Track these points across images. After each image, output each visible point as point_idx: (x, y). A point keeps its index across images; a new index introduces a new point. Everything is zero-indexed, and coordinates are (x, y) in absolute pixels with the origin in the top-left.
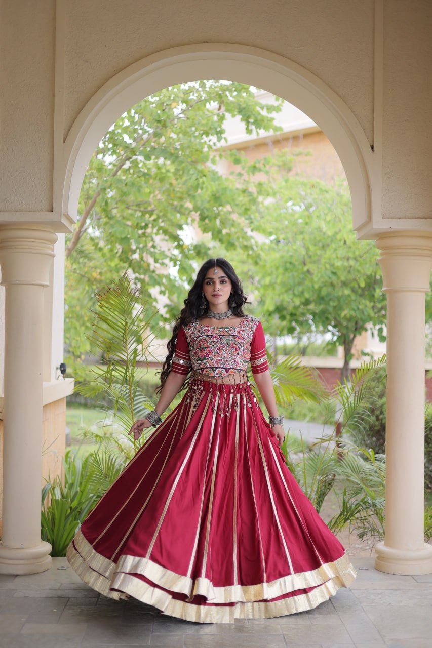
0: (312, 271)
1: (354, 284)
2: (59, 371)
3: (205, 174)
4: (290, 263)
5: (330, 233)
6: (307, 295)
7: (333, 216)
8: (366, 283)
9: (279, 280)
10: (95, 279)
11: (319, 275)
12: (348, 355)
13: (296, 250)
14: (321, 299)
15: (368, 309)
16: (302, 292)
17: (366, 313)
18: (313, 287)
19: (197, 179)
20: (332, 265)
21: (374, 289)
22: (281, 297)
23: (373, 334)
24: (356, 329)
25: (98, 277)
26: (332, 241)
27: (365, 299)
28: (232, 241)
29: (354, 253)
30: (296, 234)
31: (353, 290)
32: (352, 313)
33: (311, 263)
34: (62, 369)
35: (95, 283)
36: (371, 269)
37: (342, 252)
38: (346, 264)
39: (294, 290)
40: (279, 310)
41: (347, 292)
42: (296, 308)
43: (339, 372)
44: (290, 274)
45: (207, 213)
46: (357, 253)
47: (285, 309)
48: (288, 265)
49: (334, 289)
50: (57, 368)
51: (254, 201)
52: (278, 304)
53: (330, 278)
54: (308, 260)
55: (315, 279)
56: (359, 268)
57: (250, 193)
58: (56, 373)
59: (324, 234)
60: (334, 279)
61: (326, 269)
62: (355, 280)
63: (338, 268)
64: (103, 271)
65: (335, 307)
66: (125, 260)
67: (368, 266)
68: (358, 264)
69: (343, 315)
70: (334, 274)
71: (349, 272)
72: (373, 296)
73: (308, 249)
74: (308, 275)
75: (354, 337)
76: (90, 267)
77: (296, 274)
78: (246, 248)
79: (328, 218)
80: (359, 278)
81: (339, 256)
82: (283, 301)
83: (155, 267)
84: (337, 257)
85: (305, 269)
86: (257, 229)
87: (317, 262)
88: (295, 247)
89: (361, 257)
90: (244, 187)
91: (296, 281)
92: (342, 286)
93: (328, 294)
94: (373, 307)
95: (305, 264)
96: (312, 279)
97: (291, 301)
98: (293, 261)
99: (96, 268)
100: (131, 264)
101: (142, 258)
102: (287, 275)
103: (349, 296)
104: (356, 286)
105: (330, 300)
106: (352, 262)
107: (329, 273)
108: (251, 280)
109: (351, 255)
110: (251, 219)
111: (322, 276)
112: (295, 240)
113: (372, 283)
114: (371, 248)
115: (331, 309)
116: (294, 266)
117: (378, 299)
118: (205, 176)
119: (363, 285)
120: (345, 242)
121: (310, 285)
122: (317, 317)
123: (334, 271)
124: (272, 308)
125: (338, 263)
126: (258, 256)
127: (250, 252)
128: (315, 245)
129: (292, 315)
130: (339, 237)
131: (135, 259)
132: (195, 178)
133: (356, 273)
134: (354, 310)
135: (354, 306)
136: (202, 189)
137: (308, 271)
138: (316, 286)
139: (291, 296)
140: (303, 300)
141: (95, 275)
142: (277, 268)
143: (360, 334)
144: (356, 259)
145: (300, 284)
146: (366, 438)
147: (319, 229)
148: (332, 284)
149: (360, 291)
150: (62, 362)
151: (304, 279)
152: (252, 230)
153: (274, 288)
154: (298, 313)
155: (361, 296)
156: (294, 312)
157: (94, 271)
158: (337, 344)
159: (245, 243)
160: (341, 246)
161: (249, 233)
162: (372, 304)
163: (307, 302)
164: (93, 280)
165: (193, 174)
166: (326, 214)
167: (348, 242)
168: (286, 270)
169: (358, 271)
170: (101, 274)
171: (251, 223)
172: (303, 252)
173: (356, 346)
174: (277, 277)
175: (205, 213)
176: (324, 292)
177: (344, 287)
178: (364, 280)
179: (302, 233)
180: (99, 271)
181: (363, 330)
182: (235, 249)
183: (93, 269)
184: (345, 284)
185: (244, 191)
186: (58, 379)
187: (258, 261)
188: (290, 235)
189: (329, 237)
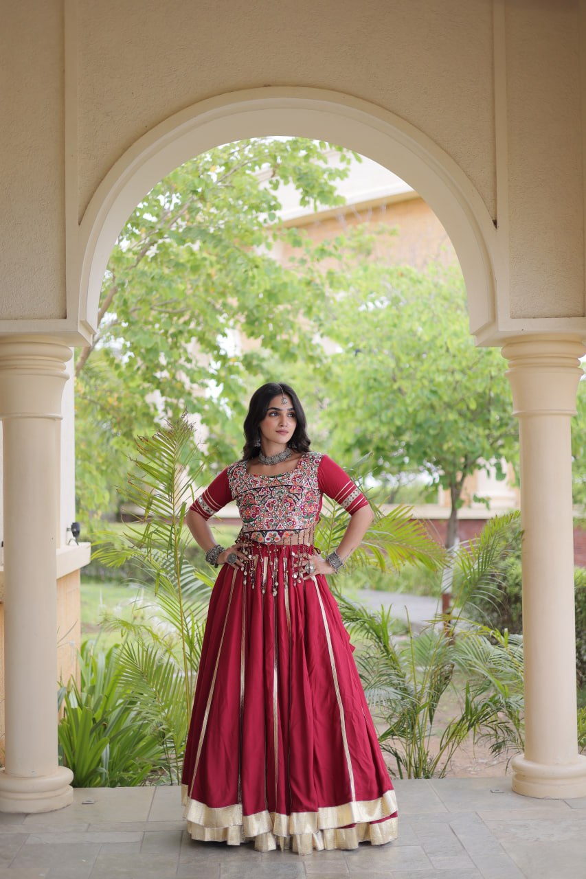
0: (405, 390)
1: (463, 406)
2: (70, 533)
3: (258, 264)
4: (375, 380)
5: (426, 338)
6: (398, 422)
7: (431, 315)
8: (479, 405)
9: (360, 403)
10: (113, 407)
11: (413, 395)
12: (456, 502)
13: (382, 362)
14: (418, 427)
15: (481, 439)
16: (392, 419)
17: (478, 445)
18: (407, 410)
19: (246, 271)
20: (431, 381)
21: (489, 411)
22: (363, 426)
23: (488, 472)
24: (465, 467)
25: (116, 404)
26: (430, 348)
27: (477, 426)
28: (292, 351)
29: (460, 363)
30: (381, 340)
31: (461, 414)
32: (460, 445)
33: (402, 378)
34: (75, 530)
35: (111, 412)
36: (484, 385)
37: (444, 363)
38: (450, 379)
39: (380, 416)
40: (361, 443)
41: (452, 416)
42: (383, 439)
43: (444, 524)
44: (376, 394)
45: (257, 314)
46: (464, 363)
47: (370, 442)
48: (372, 382)
49: (434, 413)
50: (68, 530)
51: (321, 296)
52: (359, 435)
53: (429, 399)
54: (398, 374)
55: (408, 401)
56: (468, 384)
57: (317, 285)
58: (67, 536)
59: (420, 339)
60: (434, 400)
61: (423, 386)
62: (463, 400)
63: (439, 384)
64: (123, 395)
65: (435, 437)
66: (151, 379)
67: (479, 380)
68: (466, 378)
69: (445, 447)
70: (434, 392)
71: (455, 389)
72: (488, 421)
73: (398, 360)
74: (399, 395)
75: (464, 476)
76: (104, 390)
77: (383, 394)
78: (311, 359)
79: (424, 318)
80: (469, 398)
81: (441, 368)
82: (366, 430)
83: (192, 388)
84: (438, 370)
85: (396, 386)
86: (329, 334)
87: (410, 377)
88: (380, 358)
89: (470, 368)
90: (308, 277)
91: (384, 404)
92: (445, 409)
93: (426, 421)
94: (488, 437)
95: (394, 380)
96: (404, 400)
97: (377, 430)
98: (379, 377)
99: (111, 391)
100: (158, 384)
101: (174, 377)
102: (371, 396)
103: (456, 422)
104: (464, 408)
105: (430, 427)
106: (458, 376)
107: (426, 392)
108: (320, 403)
109: (456, 366)
110: (320, 320)
111: (417, 397)
112: (380, 348)
113: (487, 403)
114: (483, 357)
115: (430, 441)
116: (380, 383)
117: (494, 425)
118: (257, 267)
119: (473, 406)
120: (448, 350)
121: (403, 409)
122: (411, 451)
123: (434, 388)
124: (350, 440)
125: (440, 379)
126: (329, 370)
127: (318, 365)
128: (408, 354)
129: (378, 449)
130: (439, 342)
131: (165, 378)
132: (244, 270)
133: (464, 391)
134: (461, 440)
135: (462, 435)
136: (252, 284)
137: (400, 390)
138: (411, 410)
139: (377, 424)
140: (394, 429)
141: (112, 400)
142: (357, 387)
143: (472, 472)
144: (463, 372)
145: (388, 407)
146: (485, 614)
147: (413, 333)
148: (432, 407)
149: (469, 415)
150: (74, 522)
151: (394, 401)
152: (322, 336)
153: (353, 414)
154: (386, 447)
155: (471, 421)
156: (381, 445)
157: (110, 396)
158: (441, 488)
159: (310, 353)
160: (443, 355)
161: (317, 339)
162: (487, 432)
163: (399, 432)
164: (108, 407)
165: (241, 264)
166: (422, 312)
167: (451, 350)
168: (370, 389)
169: (467, 389)
170: (119, 399)
171: (321, 325)
172: (392, 364)
173: (466, 489)
174: (357, 400)
175: (253, 315)
176: (421, 417)
177: (448, 410)
178: (476, 400)
179: (389, 338)
180: (116, 395)
181: (475, 468)
182: (295, 361)
183: (108, 394)
184: (449, 406)
185: (309, 283)
186: (69, 544)
187: (328, 376)
188: (373, 342)
189: (426, 343)
